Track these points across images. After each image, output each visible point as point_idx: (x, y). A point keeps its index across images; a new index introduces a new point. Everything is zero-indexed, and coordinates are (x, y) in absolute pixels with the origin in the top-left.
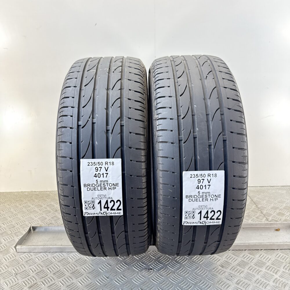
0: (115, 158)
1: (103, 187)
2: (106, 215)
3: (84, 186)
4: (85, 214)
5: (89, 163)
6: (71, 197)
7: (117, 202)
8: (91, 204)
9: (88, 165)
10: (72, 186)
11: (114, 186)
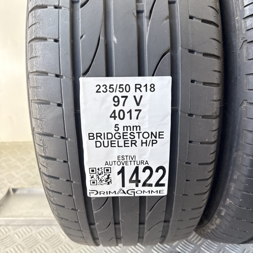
0: (156, 76)
1: (130, 140)
2: (133, 195)
3: (89, 136)
4: (90, 193)
5: (98, 87)
6: (62, 161)
7: (157, 171)
8: (104, 174)
9: (97, 92)
10: (62, 138)
11: (154, 138)
